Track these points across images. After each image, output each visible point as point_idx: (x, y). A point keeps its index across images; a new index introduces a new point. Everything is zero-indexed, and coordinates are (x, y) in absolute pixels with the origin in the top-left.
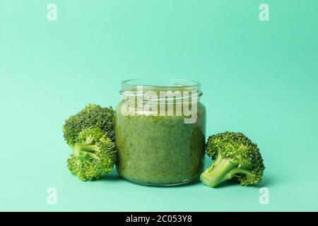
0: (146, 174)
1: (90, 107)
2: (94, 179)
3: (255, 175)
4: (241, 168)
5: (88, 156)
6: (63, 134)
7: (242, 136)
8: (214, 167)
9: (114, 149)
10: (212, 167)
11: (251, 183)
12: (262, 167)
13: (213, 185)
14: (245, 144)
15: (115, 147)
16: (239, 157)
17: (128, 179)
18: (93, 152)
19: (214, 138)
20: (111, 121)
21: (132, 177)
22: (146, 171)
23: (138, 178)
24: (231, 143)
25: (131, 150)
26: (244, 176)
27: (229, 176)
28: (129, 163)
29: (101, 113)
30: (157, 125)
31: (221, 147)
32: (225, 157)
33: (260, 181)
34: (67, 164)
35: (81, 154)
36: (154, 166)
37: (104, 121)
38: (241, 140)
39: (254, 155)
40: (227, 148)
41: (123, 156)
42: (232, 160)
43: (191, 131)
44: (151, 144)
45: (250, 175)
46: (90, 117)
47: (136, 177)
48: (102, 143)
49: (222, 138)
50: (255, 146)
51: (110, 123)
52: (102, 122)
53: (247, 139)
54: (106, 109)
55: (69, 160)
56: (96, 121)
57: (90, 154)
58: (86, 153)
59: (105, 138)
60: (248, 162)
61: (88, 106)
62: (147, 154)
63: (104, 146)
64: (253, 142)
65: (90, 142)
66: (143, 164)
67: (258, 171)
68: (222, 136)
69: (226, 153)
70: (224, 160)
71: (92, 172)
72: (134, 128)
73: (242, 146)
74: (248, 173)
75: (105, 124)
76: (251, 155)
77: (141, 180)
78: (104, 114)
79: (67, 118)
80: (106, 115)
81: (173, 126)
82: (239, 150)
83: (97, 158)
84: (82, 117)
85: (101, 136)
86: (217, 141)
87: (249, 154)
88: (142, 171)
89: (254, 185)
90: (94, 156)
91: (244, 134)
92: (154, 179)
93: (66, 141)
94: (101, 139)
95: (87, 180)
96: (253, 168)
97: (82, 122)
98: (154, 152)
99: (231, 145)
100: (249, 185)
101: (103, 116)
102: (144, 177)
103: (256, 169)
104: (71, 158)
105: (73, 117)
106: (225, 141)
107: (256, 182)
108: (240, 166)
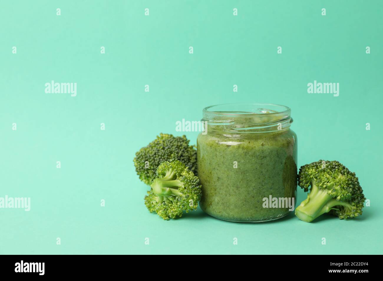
0: (236, 210)
1: (162, 137)
2: (177, 217)
3: (355, 208)
4: (340, 200)
5: (171, 192)
6: (134, 168)
7: (339, 165)
8: (309, 199)
9: (199, 184)
10: (307, 200)
11: (352, 216)
12: (363, 198)
13: (311, 219)
14: (343, 174)
15: (200, 181)
16: (338, 188)
17: (215, 216)
18: (177, 188)
19: (309, 168)
20: (187, 152)
21: (220, 214)
22: (236, 207)
23: (227, 215)
24: (328, 173)
25: (218, 184)
26: (342, 208)
27: (327, 209)
28: (216, 199)
29: (176, 143)
30: (248, 156)
31: (316, 178)
32: (321, 188)
33: (361, 213)
34: (144, 201)
35: (163, 190)
36: (245, 201)
37: (180, 153)
38: (338, 169)
39: (354, 185)
40: (324, 179)
41: (209, 191)
42: (330, 192)
43: (284, 161)
44: (241, 177)
45: (350, 207)
46: (163, 148)
47: (225, 214)
48: (186, 178)
49: (317, 168)
50: (353, 175)
51: (186, 154)
52: (178, 153)
53: (344, 168)
54: (180, 138)
55: (147, 197)
56: (171, 152)
57: (173, 190)
58: (168, 189)
59: (188, 172)
60: (347, 193)
61: (160, 136)
62: (237, 188)
63: (188, 182)
64: (351, 170)
65: (171, 177)
66: (233, 199)
67: (359, 202)
68: (317, 166)
69: (323, 184)
70: (320, 192)
71: (175, 209)
72: (222, 160)
73: (340, 176)
74: (347, 205)
75: (182, 156)
76: (351, 186)
77: (231, 217)
78: (179, 144)
79: (138, 151)
80: (181, 145)
81: (265, 157)
82: (337, 180)
83: (181, 194)
84: (155, 149)
85: (182, 170)
86: (312, 171)
87: (348, 185)
88: (232, 207)
89: (354, 218)
90: (178, 192)
91: (341, 162)
92: (245, 215)
93: (139, 176)
94: (184, 173)
95: (169, 218)
96: (353, 199)
97: (155, 154)
98: (245, 186)
99: (328, 176)
100: (349, 218)
101: (178, 147)
102: (234, 213)
103: (356, 201)
104: (148, 195)
105: (145, 149)
106: (321, 171)
107: (356, 215)
108: (339, 198)
